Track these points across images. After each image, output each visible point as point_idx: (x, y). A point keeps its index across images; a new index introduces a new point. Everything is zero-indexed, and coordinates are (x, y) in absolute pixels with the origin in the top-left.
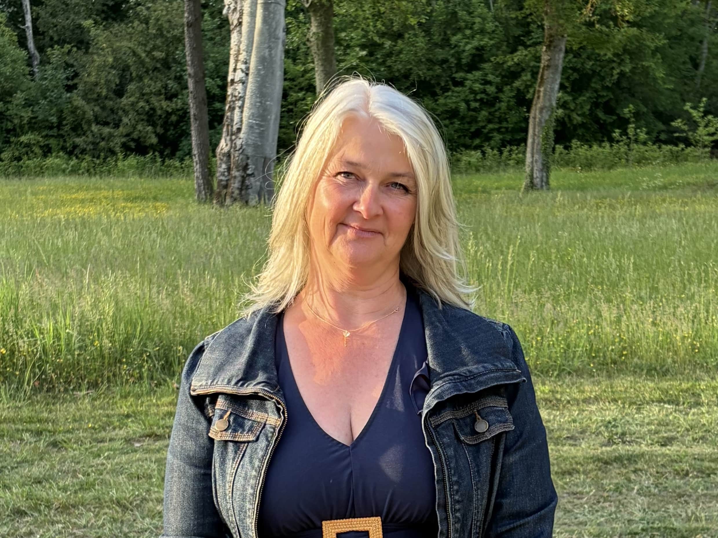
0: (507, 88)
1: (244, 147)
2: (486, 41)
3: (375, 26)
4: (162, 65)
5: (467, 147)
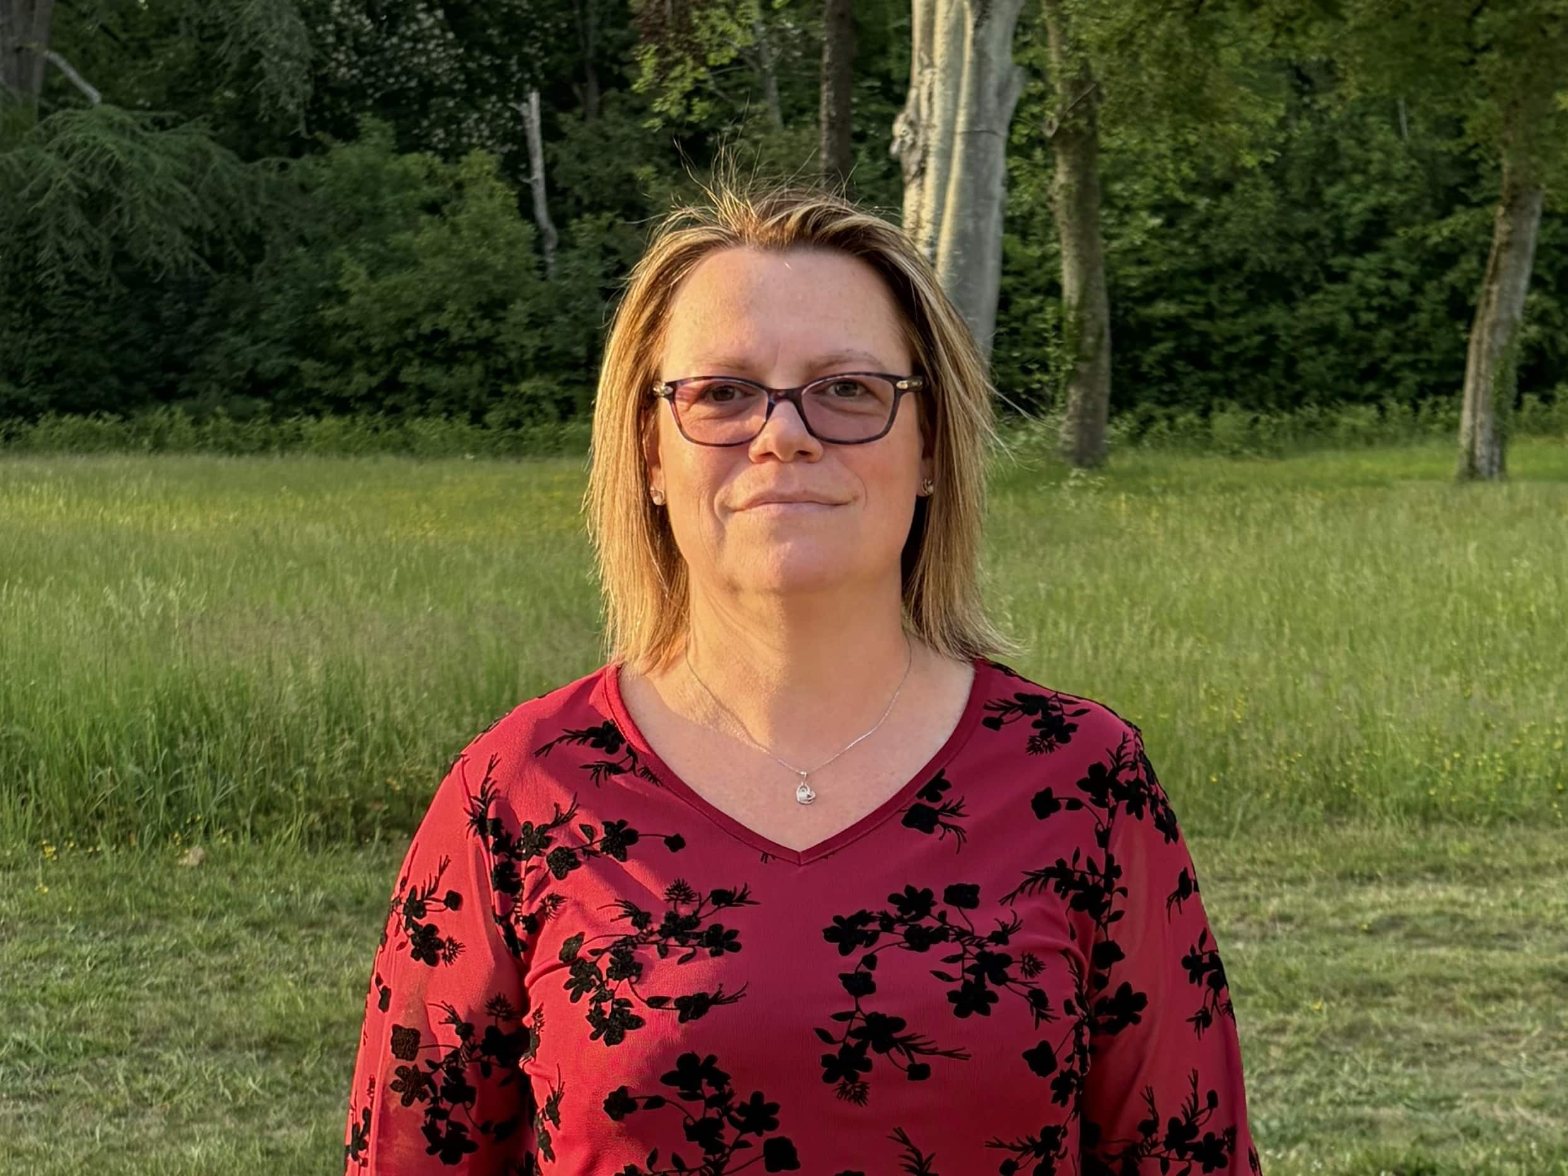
0: (1430, 286)
2: (1392, 195)
3: (1177, 171)
5: (1351, 398)
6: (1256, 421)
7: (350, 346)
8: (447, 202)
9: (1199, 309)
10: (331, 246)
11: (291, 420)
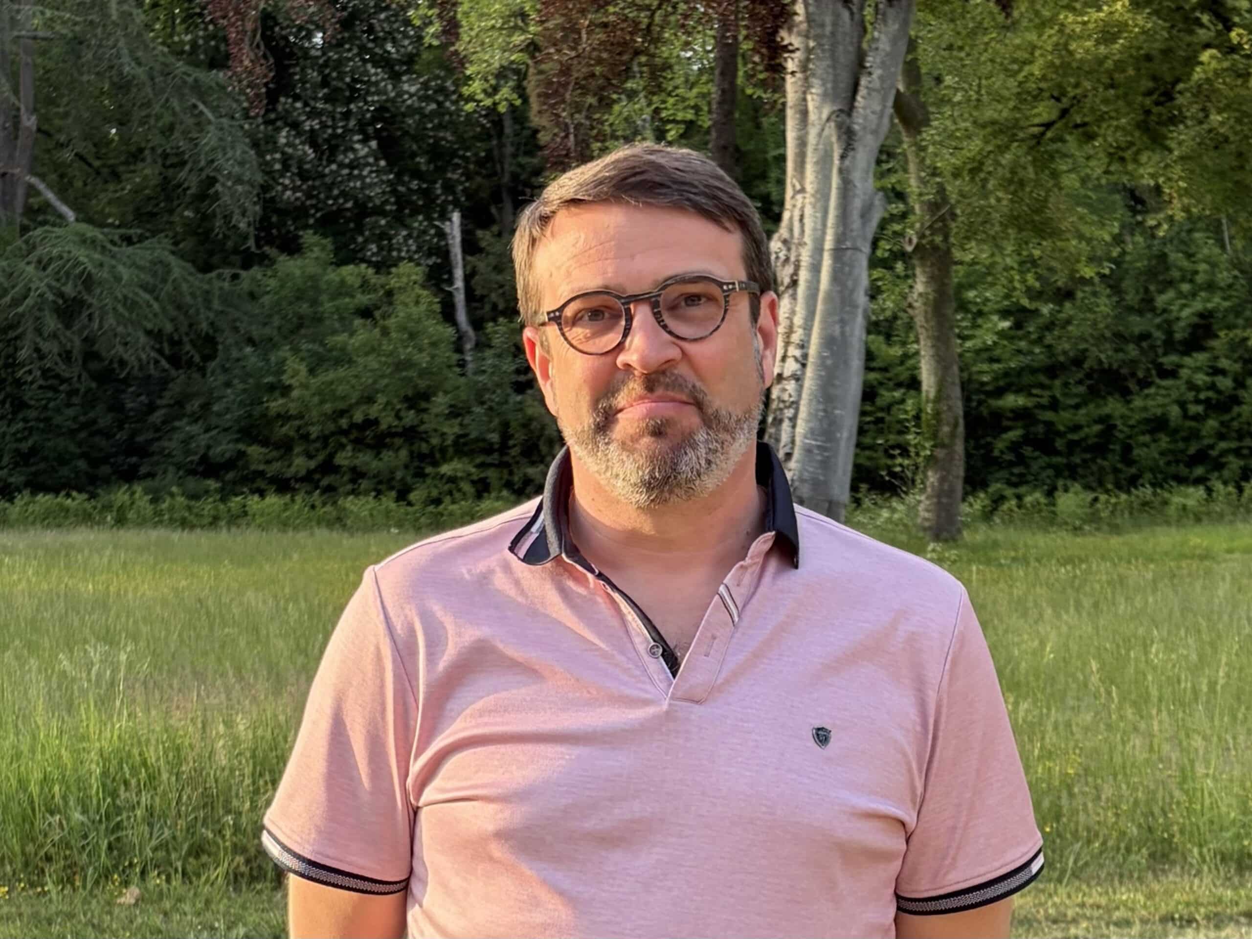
1: (798, 483)
2: (1216, 301)
3: (1023, 281)
5: (1182, 480)
6: (1096, 500)
7: (292, 433)
8: (378, 308)
9: (1045, 401)
10: (275, 346)
11: (239, 499)
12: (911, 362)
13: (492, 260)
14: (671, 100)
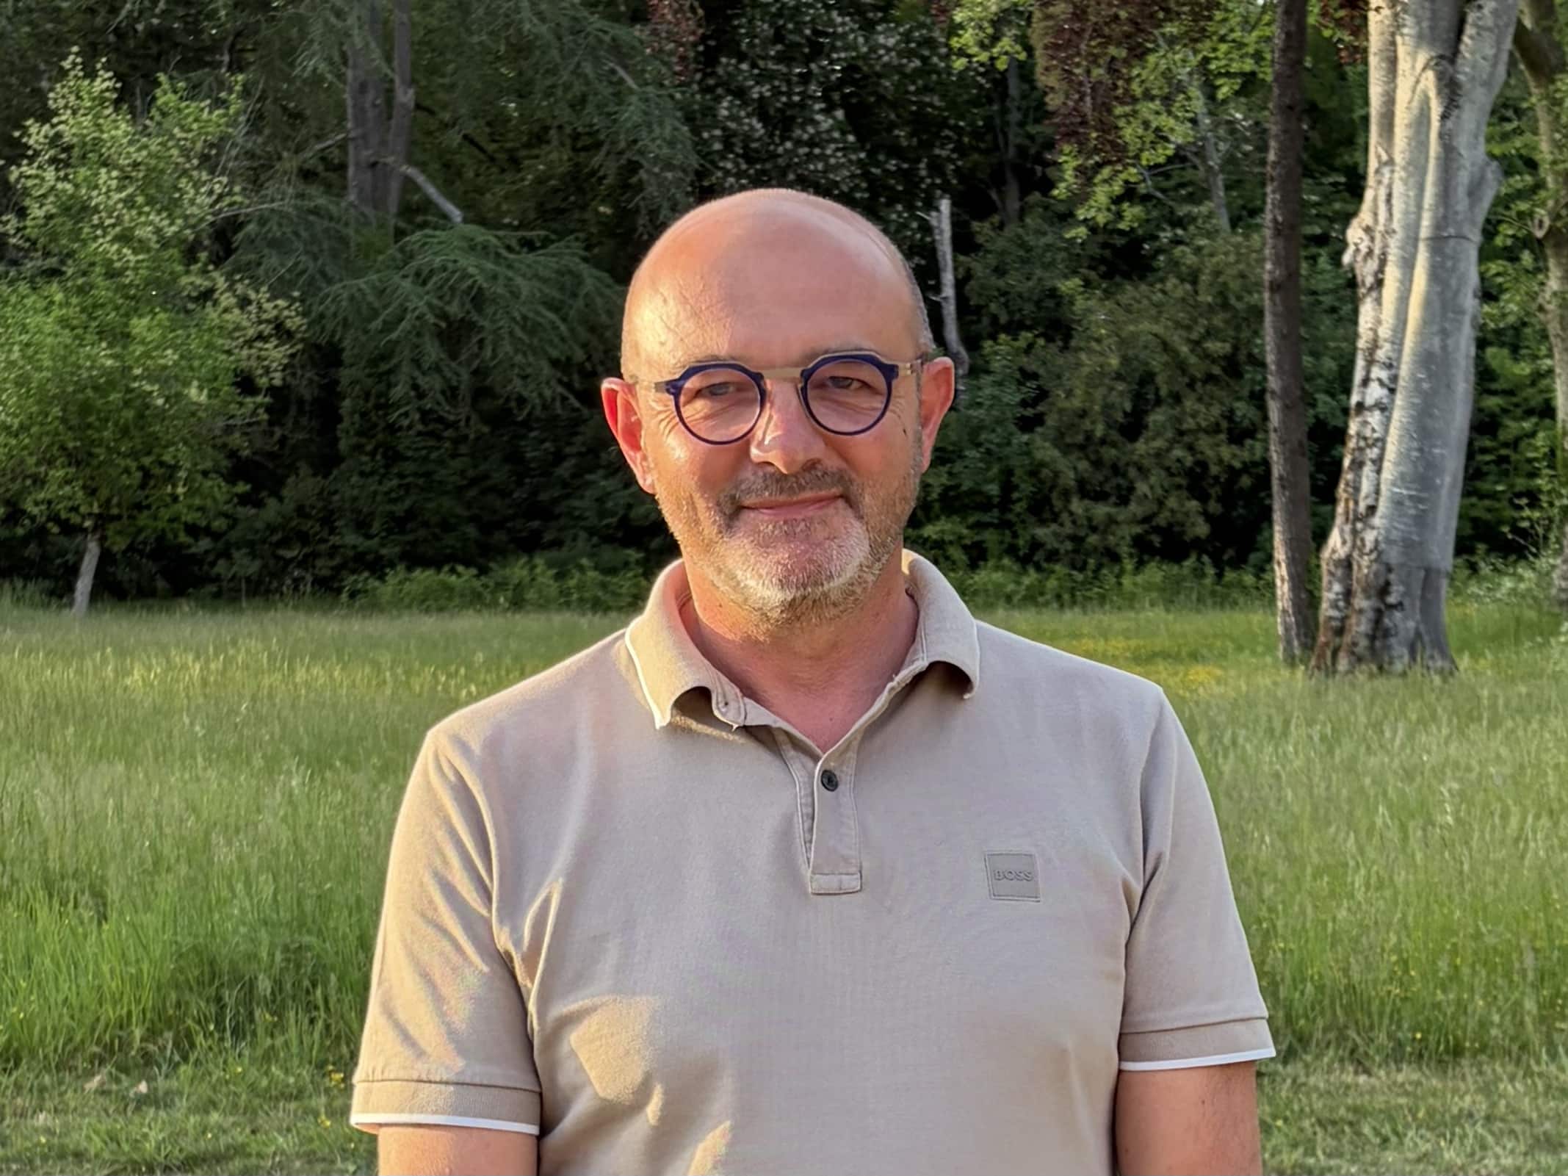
1: (1383, 546)
4: (1224, 369)
12: (1545, 382)
13: (992, 260)
14: (1223, 47)
